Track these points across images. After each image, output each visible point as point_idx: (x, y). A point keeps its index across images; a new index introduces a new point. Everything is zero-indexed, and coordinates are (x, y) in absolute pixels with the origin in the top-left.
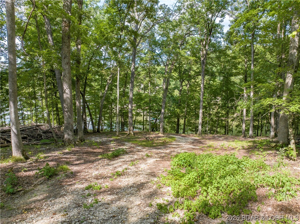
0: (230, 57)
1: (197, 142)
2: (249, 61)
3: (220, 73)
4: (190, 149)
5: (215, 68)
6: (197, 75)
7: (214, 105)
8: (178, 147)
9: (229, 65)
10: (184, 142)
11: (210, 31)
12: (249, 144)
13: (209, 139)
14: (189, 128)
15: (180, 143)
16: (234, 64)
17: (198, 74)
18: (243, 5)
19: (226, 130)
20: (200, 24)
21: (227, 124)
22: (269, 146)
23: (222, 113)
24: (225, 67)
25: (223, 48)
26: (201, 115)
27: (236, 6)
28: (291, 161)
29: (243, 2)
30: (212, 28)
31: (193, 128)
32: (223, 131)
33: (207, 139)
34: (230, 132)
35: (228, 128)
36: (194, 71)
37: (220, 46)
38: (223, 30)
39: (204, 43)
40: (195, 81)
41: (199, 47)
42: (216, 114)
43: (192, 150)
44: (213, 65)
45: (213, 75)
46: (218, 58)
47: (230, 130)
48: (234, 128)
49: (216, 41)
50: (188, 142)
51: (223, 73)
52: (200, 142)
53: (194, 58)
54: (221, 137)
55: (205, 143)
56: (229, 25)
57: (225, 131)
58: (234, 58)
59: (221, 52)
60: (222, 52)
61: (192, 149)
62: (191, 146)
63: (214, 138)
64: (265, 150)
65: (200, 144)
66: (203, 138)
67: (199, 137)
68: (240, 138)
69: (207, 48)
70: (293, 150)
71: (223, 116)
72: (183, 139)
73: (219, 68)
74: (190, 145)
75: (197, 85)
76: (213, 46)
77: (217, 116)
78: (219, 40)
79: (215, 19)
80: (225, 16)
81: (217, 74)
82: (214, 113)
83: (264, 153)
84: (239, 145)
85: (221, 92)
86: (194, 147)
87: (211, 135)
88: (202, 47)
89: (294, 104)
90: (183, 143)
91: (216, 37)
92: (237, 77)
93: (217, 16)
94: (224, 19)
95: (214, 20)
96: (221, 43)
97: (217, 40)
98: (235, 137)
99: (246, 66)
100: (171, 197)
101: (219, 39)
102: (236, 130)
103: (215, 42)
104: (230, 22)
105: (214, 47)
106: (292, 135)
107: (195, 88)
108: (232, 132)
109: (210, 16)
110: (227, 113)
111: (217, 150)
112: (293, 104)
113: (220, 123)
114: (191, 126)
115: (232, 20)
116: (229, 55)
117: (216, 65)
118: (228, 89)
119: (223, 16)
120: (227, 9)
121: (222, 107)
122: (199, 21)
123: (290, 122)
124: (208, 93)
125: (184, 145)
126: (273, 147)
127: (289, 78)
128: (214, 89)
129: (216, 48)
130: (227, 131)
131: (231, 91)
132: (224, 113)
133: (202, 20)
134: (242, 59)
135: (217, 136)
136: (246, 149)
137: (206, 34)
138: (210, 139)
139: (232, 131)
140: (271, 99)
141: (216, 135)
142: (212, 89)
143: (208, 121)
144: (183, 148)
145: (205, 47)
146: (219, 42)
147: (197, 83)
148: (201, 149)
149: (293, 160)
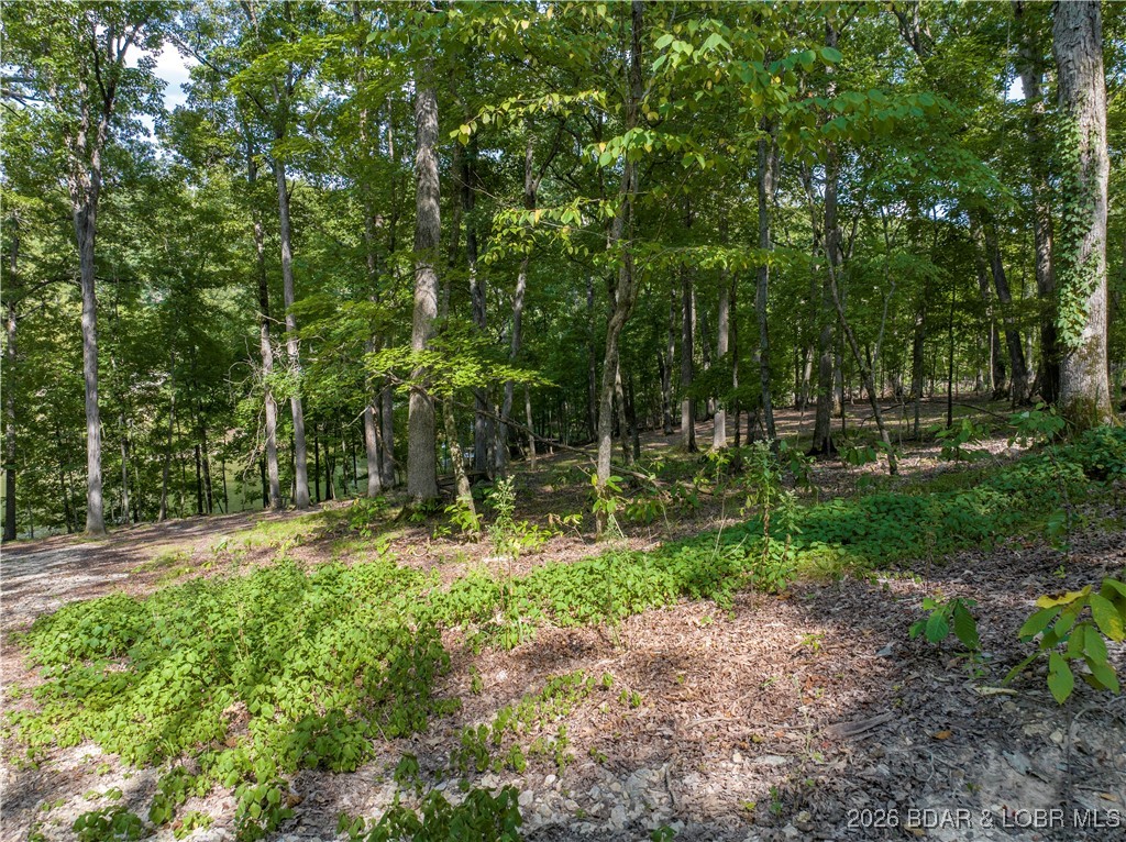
0: (194, 212)
1: (100, 559)
2: (269, 230)
3: (159, 271)
4: (87, 588)
5: (133, 251)
6: (52, 280)
7: (140, 404)
8: (23, 594)
9: (190, 243)
10: (41, 571)
11: (109, 95)
12: (314, 525)
13: (143, 538)
14: (36, 515)
15: (18, 579)
16: (209, 239)
17: (56, 273)
18: (231, 21)
19: (200, 497)
20: (56, 55)
21: (202, 475)
22: (381, 521)
23: (179, 434)
24: (175, 248)
25: (161, 174)
26: (93, 447)
27: (204, 16)
28: (468, 544)
29: (232, 9)
30: (113, 83)
31: (54, 512)
32: (188, 502)
33: (138, 541)
34: (218, 501)
35: (209, 489)
36: (35, 259)
37: (147, 166)
38: (161, 101)
39: (81, 141)
40: (44, 307)
41: (60, 155)
42: (151, 440)
43: (98, 589)
44: (126, 241)
45: (126, 283)
46: (144, 212)
47: (215, 495)
48: (231, 484)
49: (131, 142)
50: (57, 566)
51: (170, 274)
52: (115, 555)
53: (33, 201)
54: (191, 525)
55: (138, 556)
56: (182, 86)
57: (196, 501)
58: (210, 216)
59: (153, 188)
60: (161, 192)
61: (93, 587)
62: (83, 578)
63: (164, 533)
64: (376, 532)
65: (118, 561)
66: (120, 542)
67: (96, 540)
68: (264, 516)
69: (96, 162)
70: (467, 509)
71: (184, 445)
72: (23, 561)
73: (147, 253)
74: (74, 574)
75: (55, 322)
76: (118, 159)
77: (159, 449)
78: (143, 139)
79: (125, 48)
80: (163, 48)
81: (145, 278)
82: (144, 435)
83: (380, 541)
84: (280, 536)
85: (167, 347)
86: (101, 579)
87: (148, 526)
88: (72, 157)
89: (465, 364)
90: (37, 576)
91: (128, 126)
92: (225, 290)
93: (130, 40)
94: (156, 58)
95: (121, 53)
96: (153, 152)
97: (134, 138)
98: (244, 516)
99: (260, 249)
100: (124, 772)
101: (141, 134)
102: (238, 491)
103: (125, 145)
104: (188, 72)
105: (123, 164)
106: (460, 462)
107: (47, 335)
108: (226, 501)
109: (100, 30)
110: (200, 433)
111: (208, 568)
112: (459, 363)
113: (172, 473)
114: (40, 504)
115: (196, 65)
116: (189, 204)
117: (138, 242)
118: (196, 336)
119: (154, 42)
120: (168, 21)
121: (176, 409)
122: (47, 41)
123: (451, 423)
124: (114, 354)
125: (44, 582)
126: (396, 520)
127: (425, 288)
128: (134, 339)
129: (133, 171)
130: (207, 501)
131: (210, 345)
132: (186, 432)
133: (61, 38)
134: (241, 222)
135: (171, 525)
136: (311, 544)
137: (88, 102)
138: (149, 539)
139: (226, 496)
140: (396, 352)
141: (168, 523)
142: (128, 340)
143: (124, 470)
144: (48, 593)
145: (87, 158)
146: (144, 148)
147: (52, 311)
148: (134, 578)
149: (471, 542)
